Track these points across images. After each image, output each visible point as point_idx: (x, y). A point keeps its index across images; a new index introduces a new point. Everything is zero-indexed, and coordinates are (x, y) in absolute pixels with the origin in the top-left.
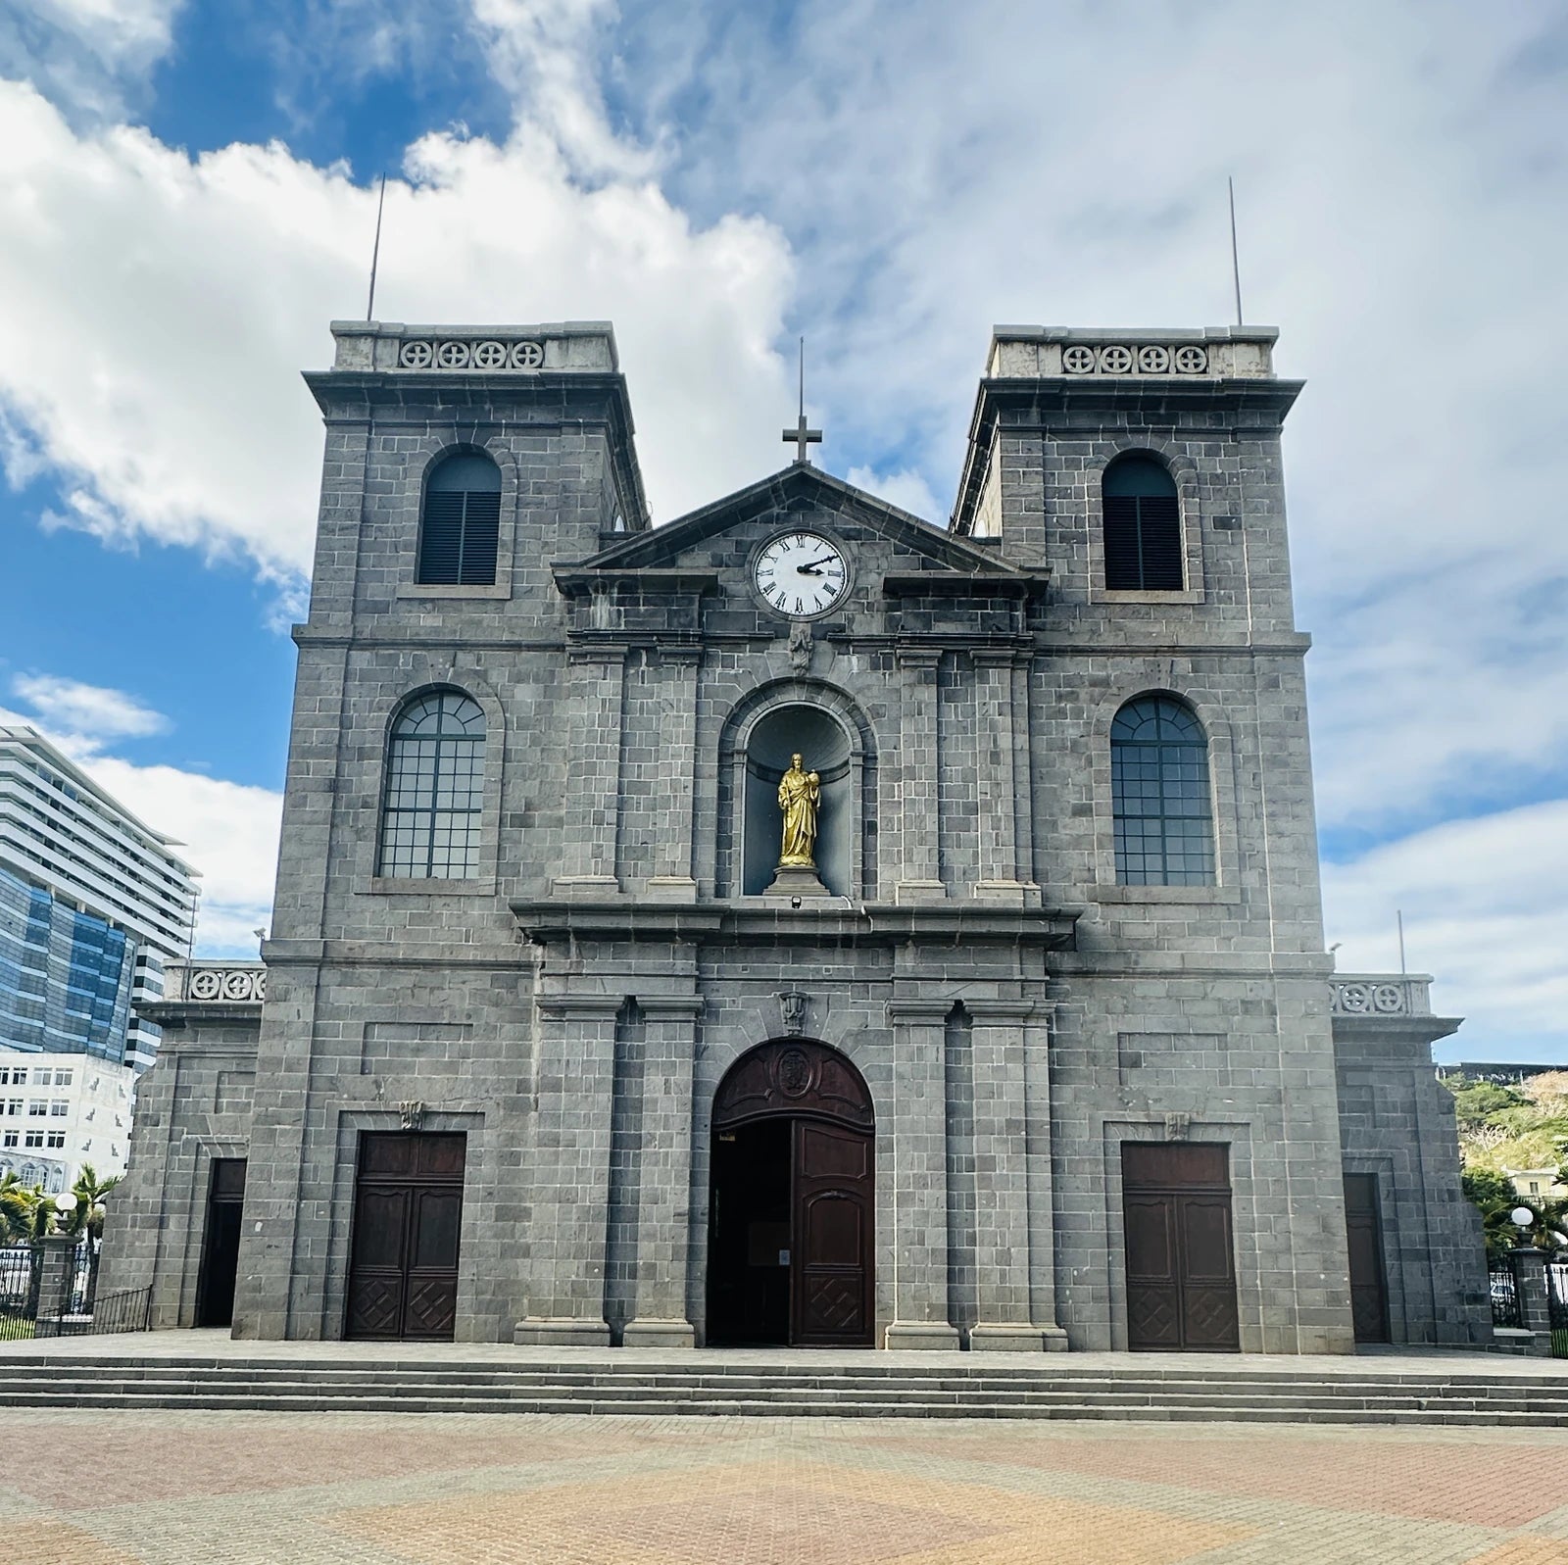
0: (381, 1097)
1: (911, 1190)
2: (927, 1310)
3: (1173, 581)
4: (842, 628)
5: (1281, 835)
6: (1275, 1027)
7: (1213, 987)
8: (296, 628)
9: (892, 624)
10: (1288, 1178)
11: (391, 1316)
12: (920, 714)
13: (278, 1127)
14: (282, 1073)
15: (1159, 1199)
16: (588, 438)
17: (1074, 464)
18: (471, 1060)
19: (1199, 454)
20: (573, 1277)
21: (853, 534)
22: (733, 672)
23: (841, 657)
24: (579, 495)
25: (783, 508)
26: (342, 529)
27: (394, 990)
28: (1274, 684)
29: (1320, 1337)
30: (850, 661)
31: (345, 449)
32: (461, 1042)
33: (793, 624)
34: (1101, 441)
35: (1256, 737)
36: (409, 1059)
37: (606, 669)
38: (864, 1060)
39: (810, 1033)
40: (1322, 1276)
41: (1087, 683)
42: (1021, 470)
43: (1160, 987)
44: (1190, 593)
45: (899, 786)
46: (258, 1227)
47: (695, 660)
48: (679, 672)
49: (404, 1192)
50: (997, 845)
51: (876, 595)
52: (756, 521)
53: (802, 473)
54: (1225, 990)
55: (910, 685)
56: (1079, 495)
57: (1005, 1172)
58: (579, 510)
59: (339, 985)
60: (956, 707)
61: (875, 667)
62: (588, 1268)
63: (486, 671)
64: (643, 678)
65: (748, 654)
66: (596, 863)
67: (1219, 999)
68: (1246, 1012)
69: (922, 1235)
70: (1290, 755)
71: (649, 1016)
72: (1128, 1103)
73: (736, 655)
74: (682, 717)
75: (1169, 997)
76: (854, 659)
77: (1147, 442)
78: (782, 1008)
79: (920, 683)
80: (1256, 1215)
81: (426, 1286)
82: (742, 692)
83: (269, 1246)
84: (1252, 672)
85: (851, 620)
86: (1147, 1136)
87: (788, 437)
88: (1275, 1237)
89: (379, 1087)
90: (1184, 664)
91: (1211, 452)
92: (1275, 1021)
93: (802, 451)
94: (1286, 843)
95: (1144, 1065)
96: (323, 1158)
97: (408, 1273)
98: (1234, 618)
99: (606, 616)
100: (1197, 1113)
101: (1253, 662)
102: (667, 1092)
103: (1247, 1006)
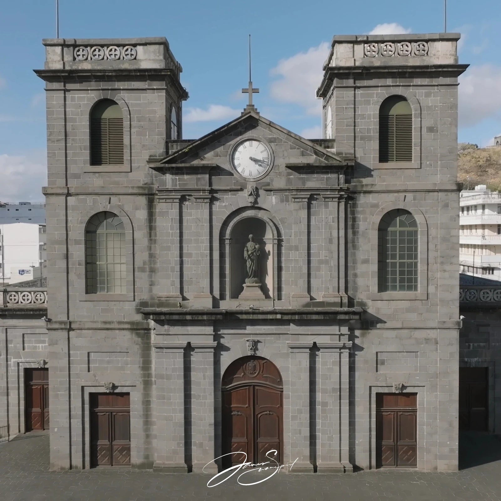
0: (97, 380)
1: (296, 414)
2: (302, 458)
3: (408, 158)
4: (268, 184)
5: (445, 271)
6: (437, 349)
7: (414, 333)
8: (44, 188)
9: (289, 181)
10: (438, 407)
11: (107, 458)
12: (300, 222)
13: (59, 393)
14: (58, 372)
15: (390, 413)
16: (158, 95)
17: (368, 103)
18: (129, 366)
19: (422, 96)
20: (173, 448)
21: (273, 140)
22: (224, 204)
23: (268, 197)
24: (156, 123)
25: (243, 129)
26: (58, 141)
27: (98, 339)
28: (446, 206)
29: (446, 464)
30: (272, 198)
31: (55, 103)
32: (125, 359)
33: (248, 182)
34: (379, 91)
35: (437, 228)
36: (106, 366)
37: (172, 205)
38: (278, 364)
39: (259, 354)
40: (448, 443)
41: (369, 206)
42: (344, 107)
43: (393, 333)
44: (414, 163)
45: (292, 253)
46: (56, 430)
47: (208, 200)
48: (202, 206)
49: (108, 413)
50: (331, 278)
51: (283, 169)
52: (231, 135)
53: (250, 116)
54: (419, 334)
55: (296, 210)
56: (369, 118)
57: (331, 407)
58: (157, 130)
59: (76, 338)
60: (315, 218)
61: (282, 201)
62: (179, 444)
63: (123, 205)
64: (187, 207)
65: (230, 196)
66: (173, 288)
67: (416, 338)
68: (427, 343)
69: (300, 431)
70: (451, 236)
71: (196, 350)
72: (379, 379)
73: (225, 196)
74: (204, 225)
75: (396, 337)
76: (274, 198)
77: (399, 91)
78: (247, 345)
79: (300, 209)
80: (425, 420)
81: (119, 448)
82: (228, 213)
83: (61, 437)
84: (438, 200)
85: (272, 180)
86: (386, 390)
87: (244, 91)
88: (432, 428)
89: (95, 376)
90: (410, 196)
91: (428, 95)
92: (437, 346)
93: (251, 98)
94: (446, 275)
95: (386, 364)
96: (77, 403)
97: (112, 443)
98: (432, 174)
99: (171, 182)
100: (405, 382)
101: (438, 195)
102: (204, 379)
103: (427, 340)
